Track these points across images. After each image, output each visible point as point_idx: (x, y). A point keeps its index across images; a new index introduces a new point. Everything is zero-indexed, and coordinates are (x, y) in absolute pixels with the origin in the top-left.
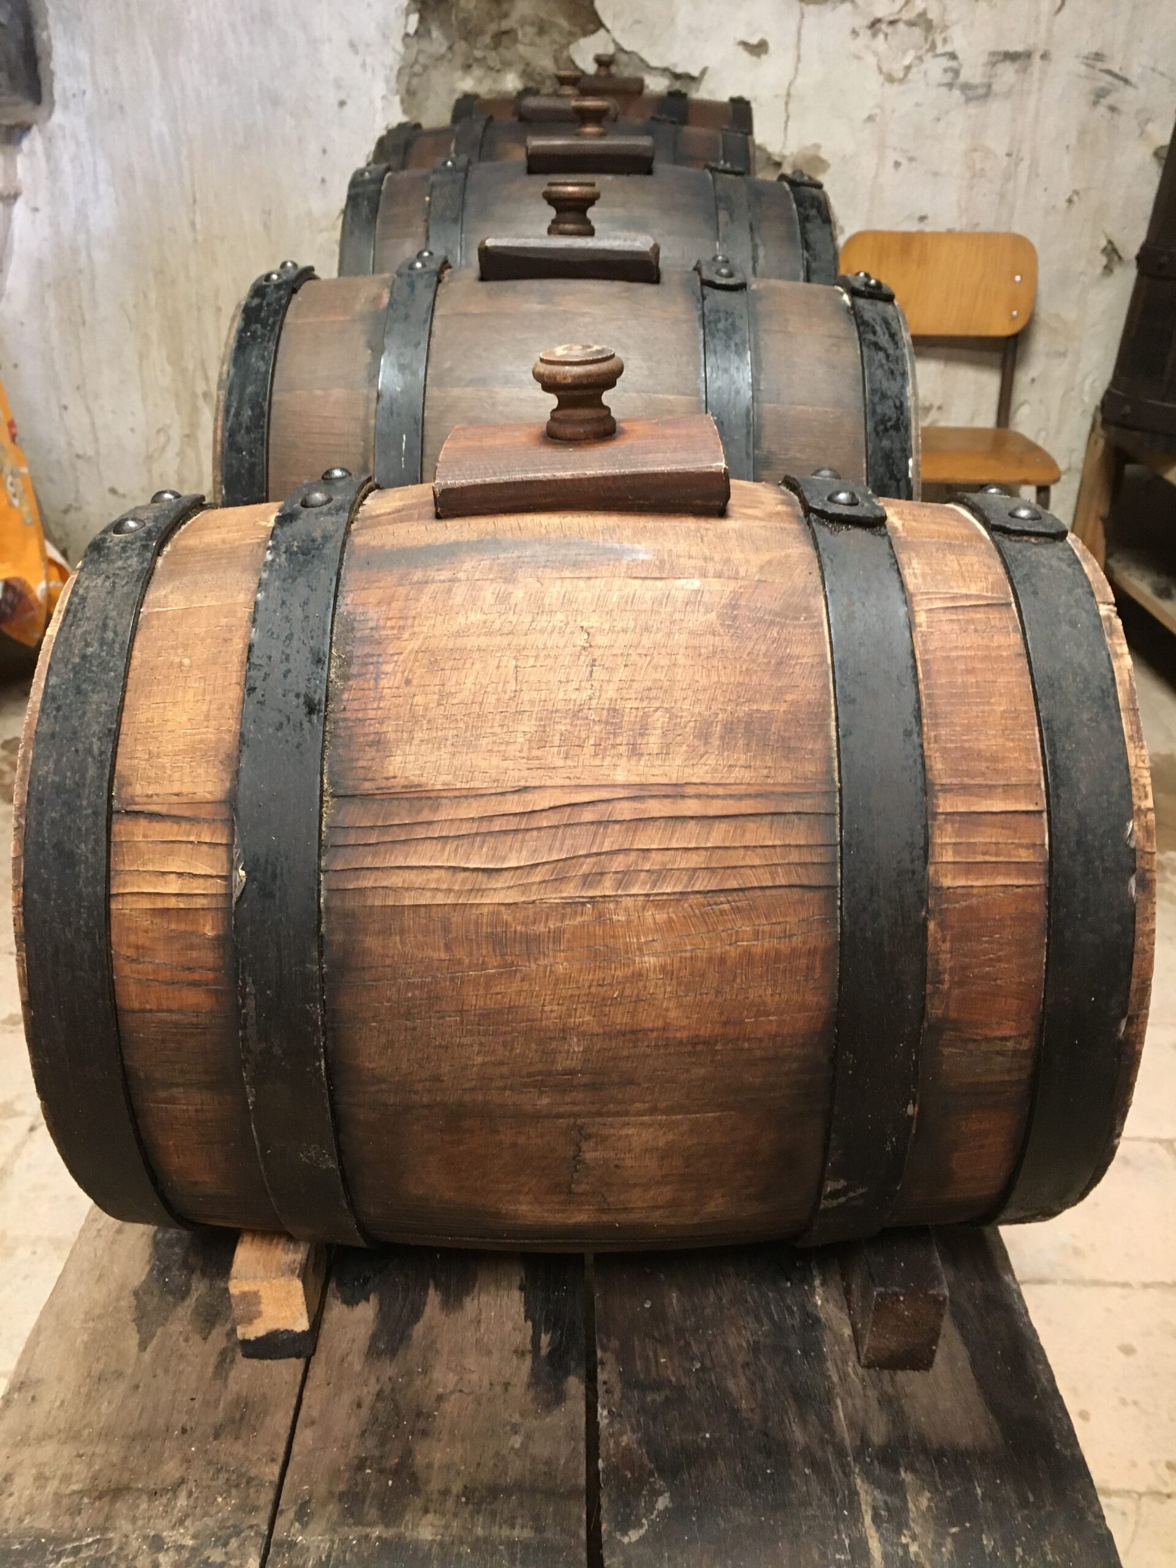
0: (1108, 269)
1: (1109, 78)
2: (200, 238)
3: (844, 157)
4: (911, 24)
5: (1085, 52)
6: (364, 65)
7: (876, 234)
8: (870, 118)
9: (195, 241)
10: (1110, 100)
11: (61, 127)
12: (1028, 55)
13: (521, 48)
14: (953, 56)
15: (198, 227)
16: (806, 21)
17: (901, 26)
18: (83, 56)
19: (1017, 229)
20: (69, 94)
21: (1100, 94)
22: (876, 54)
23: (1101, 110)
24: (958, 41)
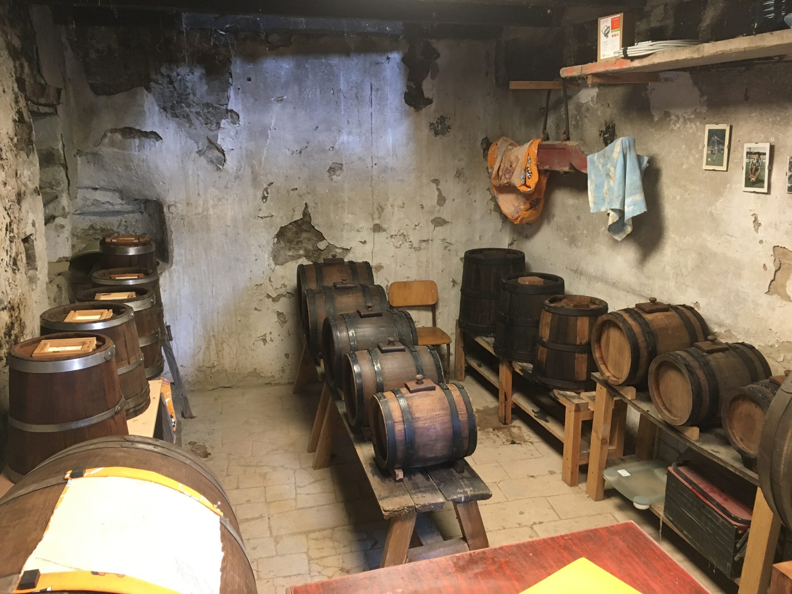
0: (454, 286)
1: (447, 244)
2: (214, 295)
3: (387, 265)
4: (400, 235)
5: (441, 239)
6: (262, 251)
7: (397, 282)
8: (393, 256)
9: (213, 295)
10: (448, 248)
11: (175, 269)
12: (428, 240)
13: (304, 245)
14: (411, 242)
15: (214, 292)
16: (375, 236)
17: (398, 236)
18: (183, 252)
19: (431, 279)
20: (178, 261)
21: (446, 248)
22: (392, 242)
23: (447, 250)
24: (412, 239)
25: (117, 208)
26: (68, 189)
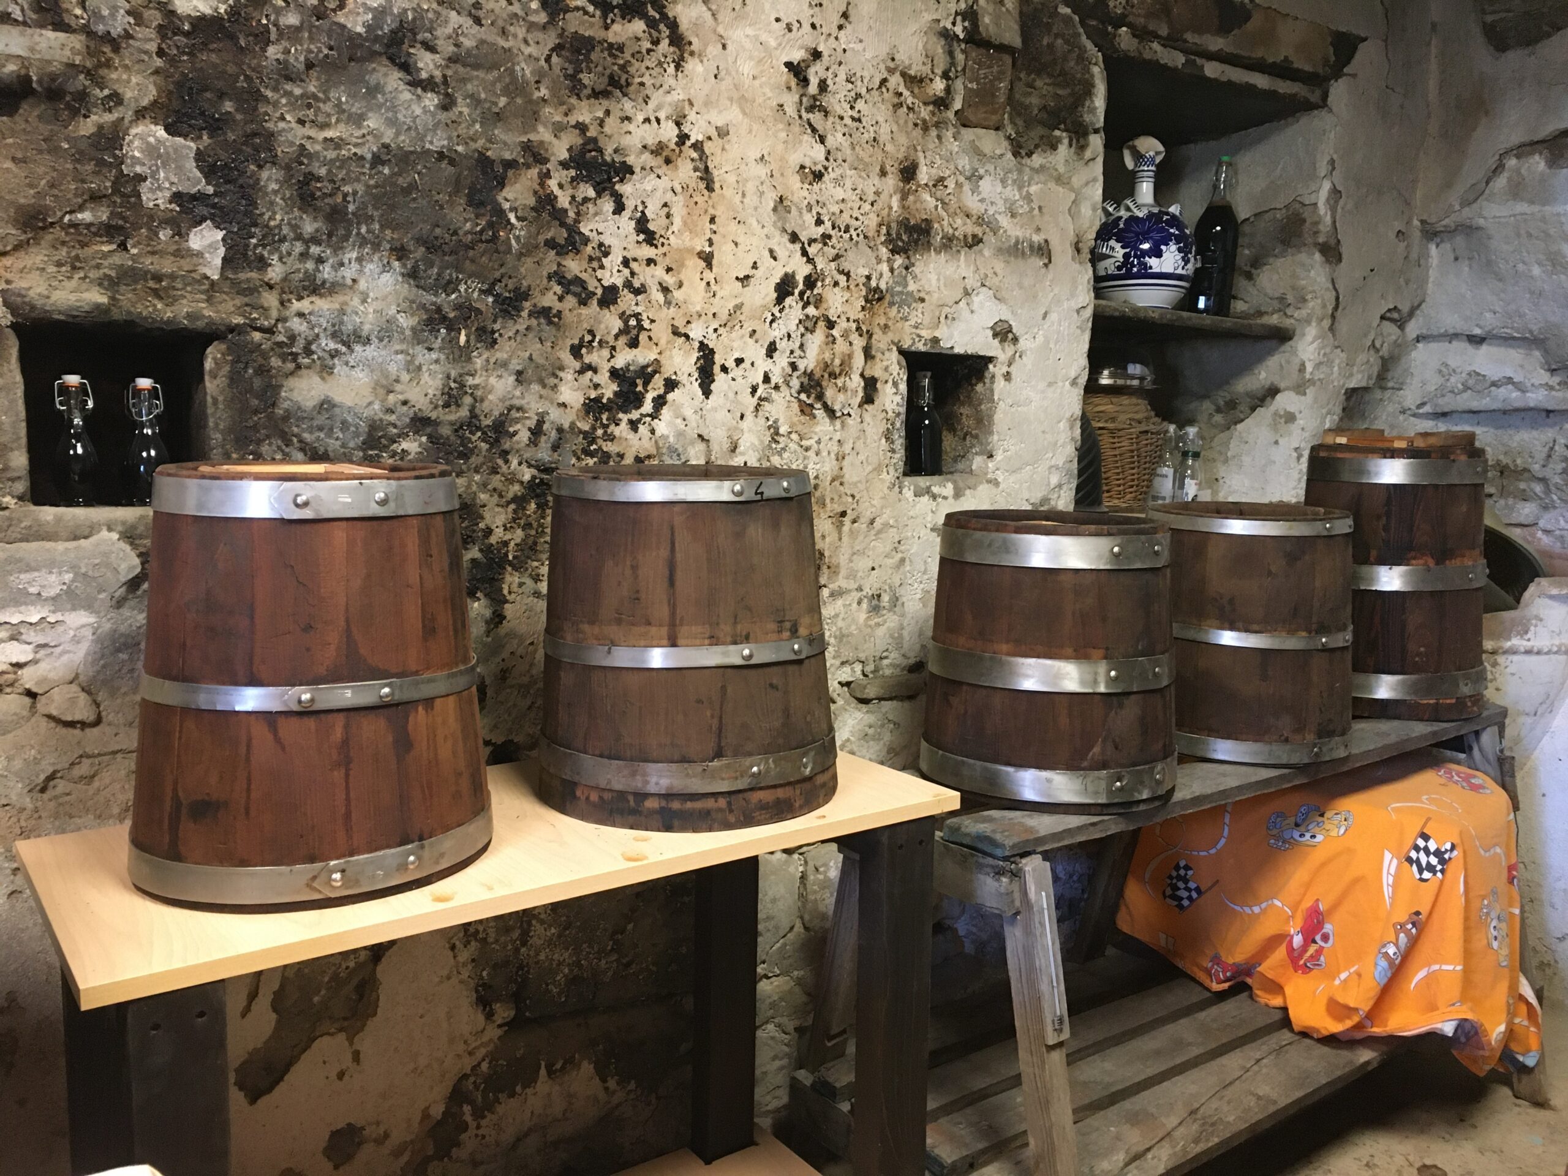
25: (1536, 398)
26: (1333, 317)
